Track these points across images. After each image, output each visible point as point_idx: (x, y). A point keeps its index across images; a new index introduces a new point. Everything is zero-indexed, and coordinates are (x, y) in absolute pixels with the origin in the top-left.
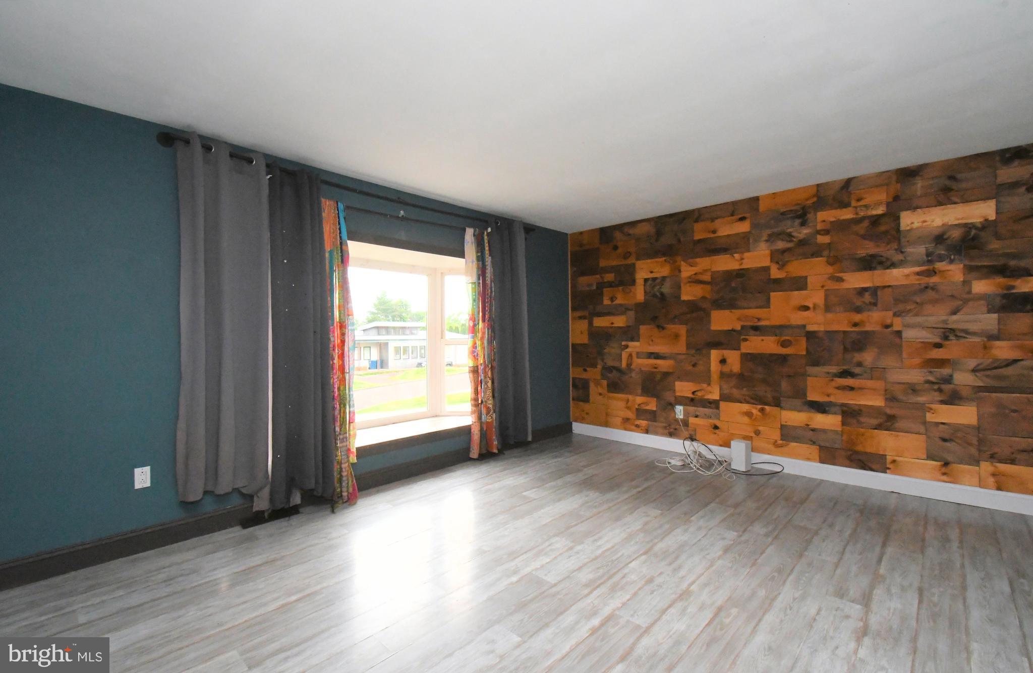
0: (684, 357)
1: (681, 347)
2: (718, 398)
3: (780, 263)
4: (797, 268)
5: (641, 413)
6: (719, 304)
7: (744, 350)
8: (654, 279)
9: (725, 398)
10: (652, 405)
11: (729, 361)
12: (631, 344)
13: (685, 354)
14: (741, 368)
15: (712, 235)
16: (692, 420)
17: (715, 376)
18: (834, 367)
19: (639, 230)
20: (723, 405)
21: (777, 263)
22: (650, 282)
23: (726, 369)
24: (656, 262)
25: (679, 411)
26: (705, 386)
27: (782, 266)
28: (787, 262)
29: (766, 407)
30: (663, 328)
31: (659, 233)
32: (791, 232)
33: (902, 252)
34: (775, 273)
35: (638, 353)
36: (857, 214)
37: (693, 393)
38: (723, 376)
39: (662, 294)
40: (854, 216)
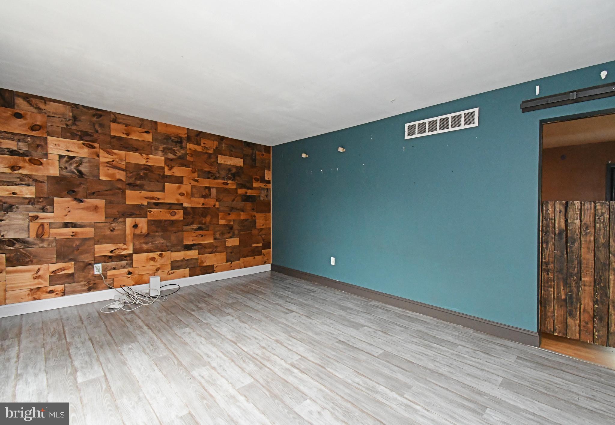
0: (103, 224)
1: (100, 217)
2: (132, 252)
3: (170, 166)
4: (178, 171)
5: (54, 278)
6: (132, 186)
7: (149, 218)
8: (71, 158)
9: (136, 251)
10: (70, 268)
11: (140, 226)
12: (41, 215)
13: (104, 222)
14: (148, 230)
15: (125, 136)
16: (110, 273)
17: (129, 237)
18: (195, 226)
19: (51, 107)
20: (135, 256)
21: (168, 166)
22: (65, 159)
23: (138, 231)
24: (74, 143)
25: (98, 269)
26: (121, 245)
27: (170, 169)
28: (173, 166)
29: (163, 252)
30: (81, 201)
31: (75, 118)
32: (175, 150)
33: (219, 173)
34: (167, 172)
35: (50, 224)
36: (203, 150)
37: (111, 252)
38: (135, 236)
39: (80, 172)
40: (201, 151)
